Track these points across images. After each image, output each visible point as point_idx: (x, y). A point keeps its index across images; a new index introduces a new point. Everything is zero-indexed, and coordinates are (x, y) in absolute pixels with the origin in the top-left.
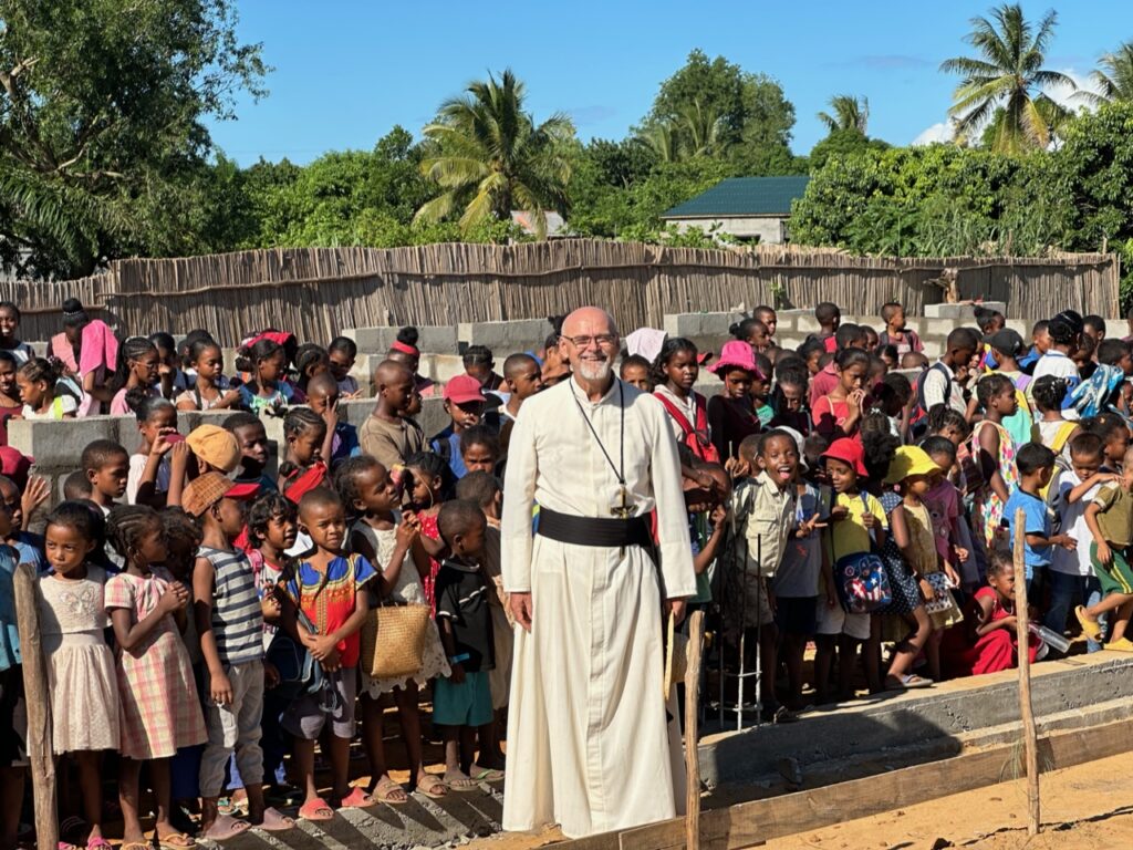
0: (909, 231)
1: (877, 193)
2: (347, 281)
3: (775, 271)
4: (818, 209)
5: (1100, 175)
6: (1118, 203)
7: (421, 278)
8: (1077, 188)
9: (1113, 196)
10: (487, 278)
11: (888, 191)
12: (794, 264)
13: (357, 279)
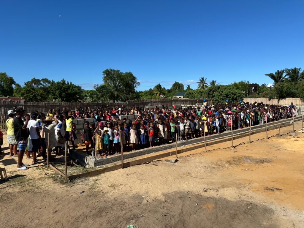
0: (194, 97)
1: (191, 94)
2: (147, 102)
4: (186, 95)
5: (210, 92)
6: (212, 94)
10: (158, 102)
12: (184, 100)
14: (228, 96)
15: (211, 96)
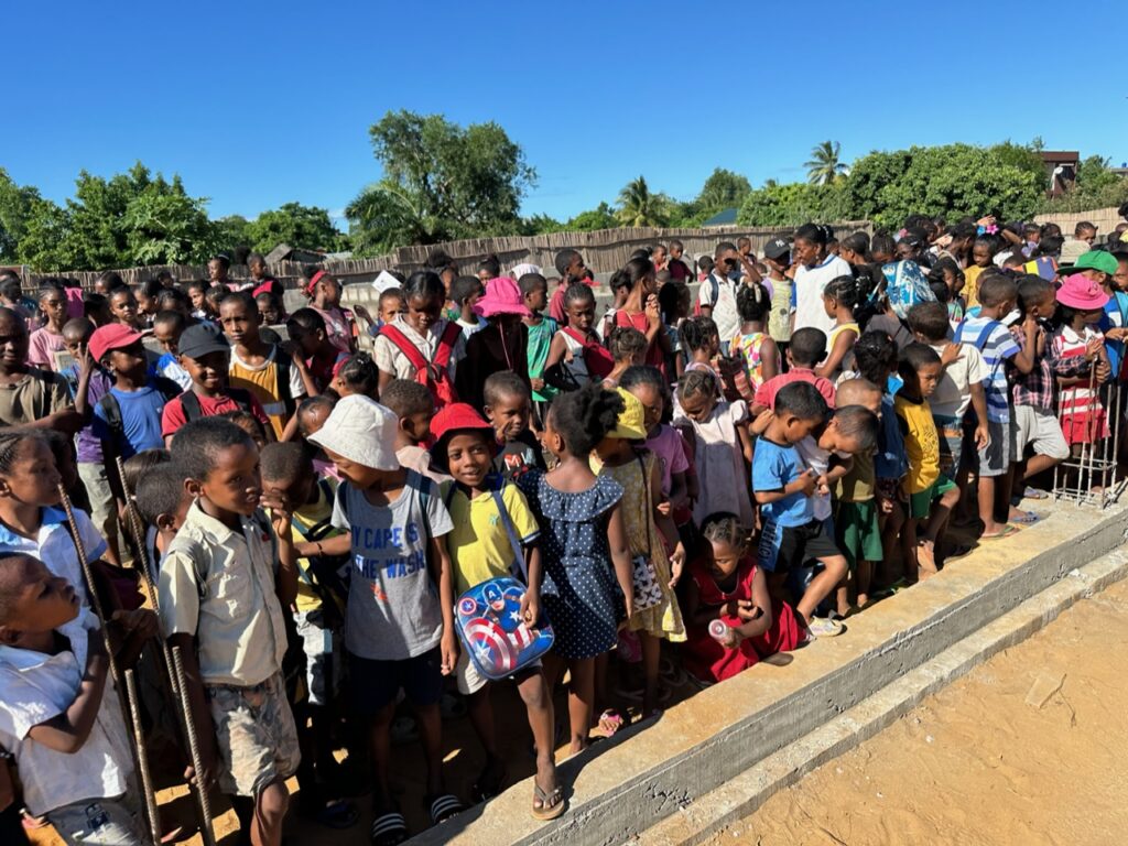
0: (782, 217)
1: (772, 205)
2: (512, 252)
3: (716, 236)
4: (748, 213)
5: (864, 187)
6: (872, 199)
7: (549, 249)
8: (854, 194)
9: (869, 196)
11: (776, 203)
12: (725, 233)
13: (518, 251)
14: (957, 203)
15: (869, 205)
